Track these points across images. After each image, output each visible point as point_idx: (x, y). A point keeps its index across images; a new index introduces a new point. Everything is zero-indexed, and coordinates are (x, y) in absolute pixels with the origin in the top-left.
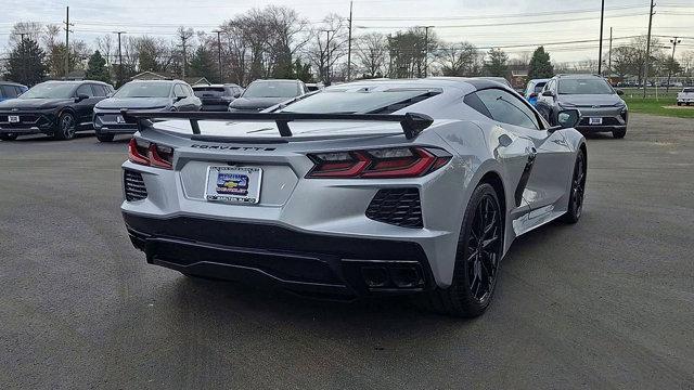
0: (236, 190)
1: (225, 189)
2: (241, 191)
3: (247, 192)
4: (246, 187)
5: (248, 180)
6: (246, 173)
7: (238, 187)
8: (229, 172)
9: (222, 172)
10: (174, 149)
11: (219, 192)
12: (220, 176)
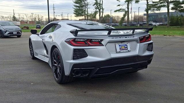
0: (125, 49)
1: (122, 49)
2: (126, 49)
3: (128, 49)
4: (127, 47)
5: (127, 46)
6: (126, 44)
7: (125, 48)
8: (122, 44)
9: (120, 44)
10: (103, 40)
11: (120, 50)
12: (119, 45)
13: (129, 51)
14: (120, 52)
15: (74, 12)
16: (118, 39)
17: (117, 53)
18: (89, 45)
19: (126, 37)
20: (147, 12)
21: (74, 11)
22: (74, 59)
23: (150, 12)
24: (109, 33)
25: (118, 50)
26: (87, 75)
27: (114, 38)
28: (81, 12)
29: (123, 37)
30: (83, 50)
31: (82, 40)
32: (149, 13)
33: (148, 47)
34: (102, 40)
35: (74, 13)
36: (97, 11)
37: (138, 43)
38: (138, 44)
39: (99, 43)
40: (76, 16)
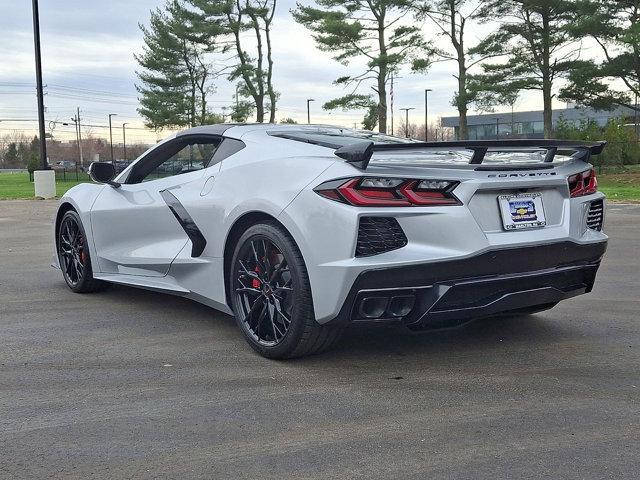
0: (527, 217)
1: (519, 217)
2: (532, 216)
4: (534, 212)
5: (533, 205)
7: (529, 213)
8: (518, 200)
10: (458, 182)
11: (515, 221)
12: (511, 204)
13: (540, 226)
14: (513, 229)
15: (142, 107)
16: (509, 180)
17: (504, 230)
18: (413, 203)
19: (532, 172)
20: (463, 110)
21: (144, 102)
22: (359, 254)
23: (472, 110)
24: (477, 159)
25: (508, 221)
26: (405, 311)
27: (494, 176)
28: (173, 107)
29: (523, 172)
30: (391, 221)
31: (381, 184)
32: (469, 113)
33: (590, 214)
34: (455, 184)
35: (143, 113)
36: (248, 105)
37: (565, 196)
38: (567, 201)
39: (445, 194)
40: (150, 126)
